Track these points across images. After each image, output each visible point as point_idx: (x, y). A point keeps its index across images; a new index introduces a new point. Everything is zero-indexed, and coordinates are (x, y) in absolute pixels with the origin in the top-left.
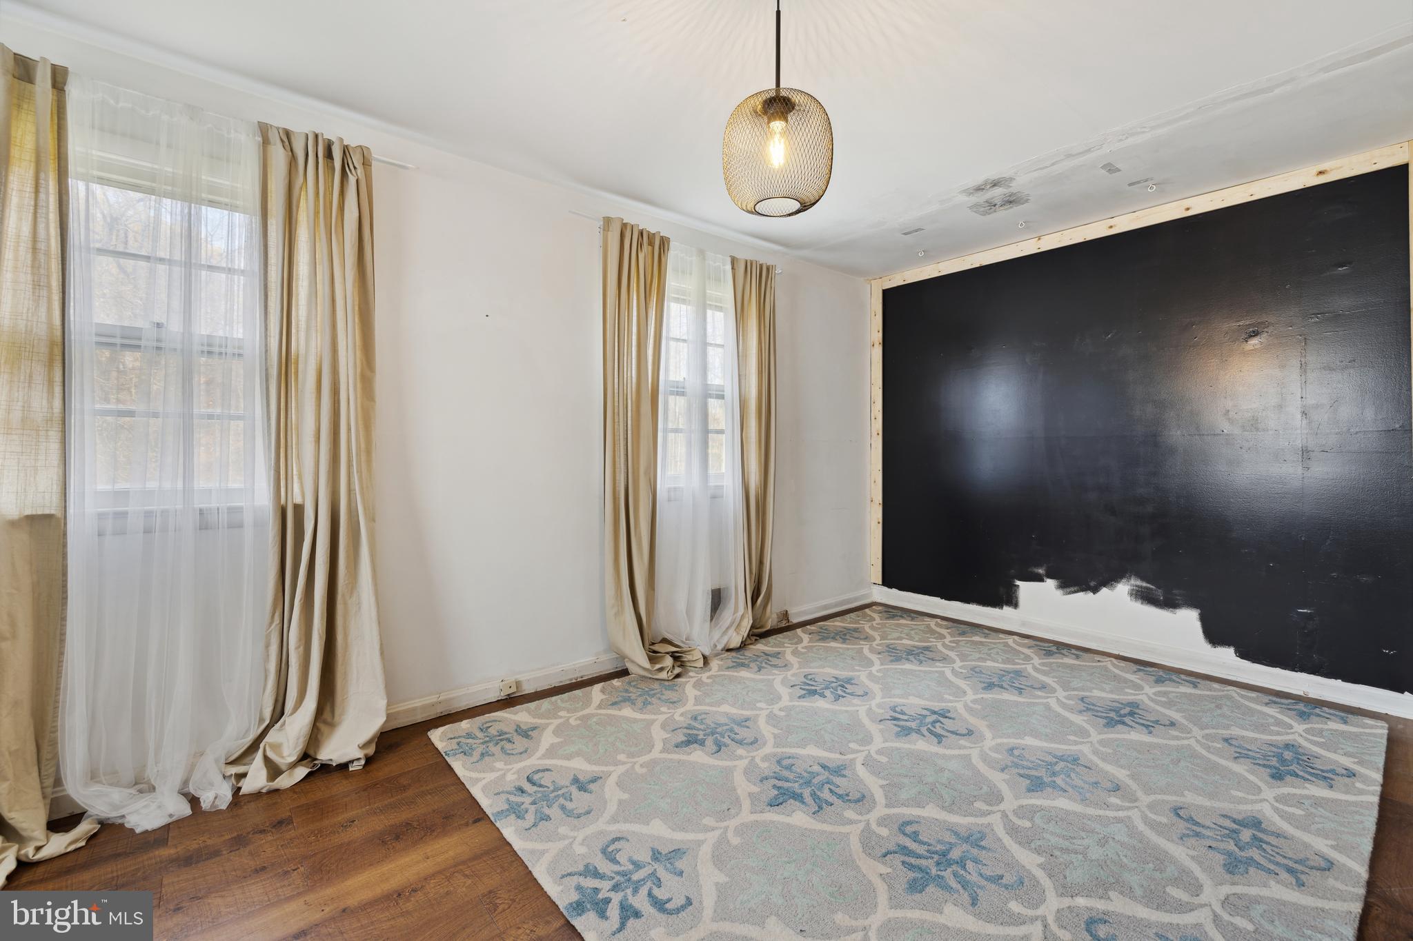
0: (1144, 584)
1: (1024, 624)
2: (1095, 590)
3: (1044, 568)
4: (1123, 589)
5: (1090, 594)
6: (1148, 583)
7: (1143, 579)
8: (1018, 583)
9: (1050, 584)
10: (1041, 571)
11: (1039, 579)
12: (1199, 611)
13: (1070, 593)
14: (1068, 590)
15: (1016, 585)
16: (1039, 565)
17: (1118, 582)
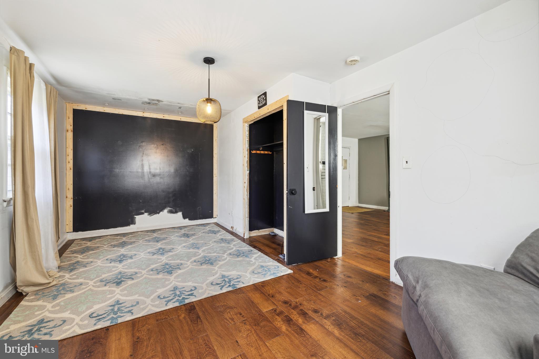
0: (171, 209)
1: (138, 228)
2: (159, 213)
3: (144, 210)
4: (166, 211)
5: (158, 214)
6: (171, 208)
7: (170, 207)
8: (135, 216)
9: (146, 214)
10: (143, 211)
11: (143, 214)
12: (182, 212)
13: (152, 216)
14: (151, 215)
15: (135, 217)
16: (142, 210)
17: (164, 210)
